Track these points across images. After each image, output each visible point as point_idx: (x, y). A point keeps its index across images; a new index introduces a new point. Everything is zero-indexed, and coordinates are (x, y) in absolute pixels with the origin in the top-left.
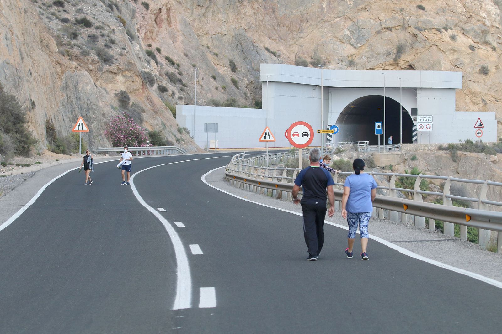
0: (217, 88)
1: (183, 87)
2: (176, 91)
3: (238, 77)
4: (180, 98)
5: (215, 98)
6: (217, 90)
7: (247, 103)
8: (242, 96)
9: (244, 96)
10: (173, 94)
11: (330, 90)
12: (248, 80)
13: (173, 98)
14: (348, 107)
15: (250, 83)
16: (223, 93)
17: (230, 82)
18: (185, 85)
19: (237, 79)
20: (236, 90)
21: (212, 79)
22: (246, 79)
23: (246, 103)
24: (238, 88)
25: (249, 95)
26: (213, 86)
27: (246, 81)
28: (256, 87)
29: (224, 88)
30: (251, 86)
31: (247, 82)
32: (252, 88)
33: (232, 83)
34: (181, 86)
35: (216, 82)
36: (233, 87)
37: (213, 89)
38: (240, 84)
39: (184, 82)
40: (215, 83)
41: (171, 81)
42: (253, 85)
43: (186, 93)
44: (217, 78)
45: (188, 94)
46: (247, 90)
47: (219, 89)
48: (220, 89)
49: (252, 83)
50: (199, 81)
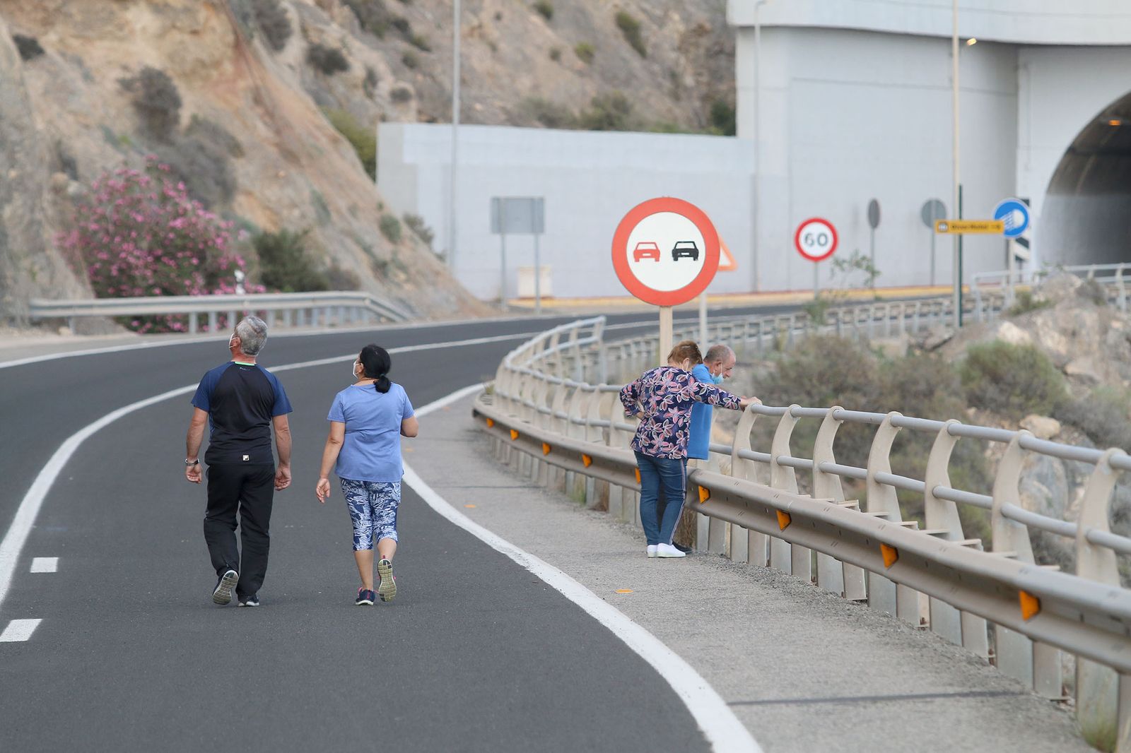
0: (555, 55)
1: (414, 50)
2: (382, 68)
3: (644, 11)
4: (400, 97)
5: (546, 95)
6: (554, 65)
7: (681, 112)
8: (659, 86)
9: (667, 84)
10: (371, 79)
11: (1023, 57)
12: (686, 19)
13: (370, 95)
14: (1097, 128)
15: (694, 31)
16: (581, 74)
17: (611, 27)
18: (420, 44)
19: (640, 17)
20: (636, 63)
21: (536, 19)
22: (676, 17)
23: (678, 111)
24: (641, 51)
25: (689, 80)
26: (539, 48)
27: (676, 26)
28: (716, 48)
29: (586, 54)
30: (697, 45)
31: (681, 28)
32: (702, 51)
33: (620, 33)
34: (403, 46)
35: (554, 27)
36: (626, 50)
37: (542, 60)
38: (650, 34)
39: (418, 29)
40: (549, 32)
41: (363, 25)
42: (705, 42)
43: (425, 75)
44: (559, 15)
45: (433, 77)
46: (683, 61)
47: (564, 57)
48: (569, 56)
49: (700, 31)
50: (480, 26)
